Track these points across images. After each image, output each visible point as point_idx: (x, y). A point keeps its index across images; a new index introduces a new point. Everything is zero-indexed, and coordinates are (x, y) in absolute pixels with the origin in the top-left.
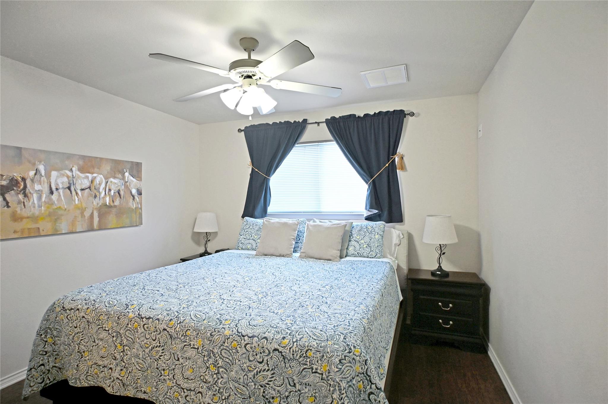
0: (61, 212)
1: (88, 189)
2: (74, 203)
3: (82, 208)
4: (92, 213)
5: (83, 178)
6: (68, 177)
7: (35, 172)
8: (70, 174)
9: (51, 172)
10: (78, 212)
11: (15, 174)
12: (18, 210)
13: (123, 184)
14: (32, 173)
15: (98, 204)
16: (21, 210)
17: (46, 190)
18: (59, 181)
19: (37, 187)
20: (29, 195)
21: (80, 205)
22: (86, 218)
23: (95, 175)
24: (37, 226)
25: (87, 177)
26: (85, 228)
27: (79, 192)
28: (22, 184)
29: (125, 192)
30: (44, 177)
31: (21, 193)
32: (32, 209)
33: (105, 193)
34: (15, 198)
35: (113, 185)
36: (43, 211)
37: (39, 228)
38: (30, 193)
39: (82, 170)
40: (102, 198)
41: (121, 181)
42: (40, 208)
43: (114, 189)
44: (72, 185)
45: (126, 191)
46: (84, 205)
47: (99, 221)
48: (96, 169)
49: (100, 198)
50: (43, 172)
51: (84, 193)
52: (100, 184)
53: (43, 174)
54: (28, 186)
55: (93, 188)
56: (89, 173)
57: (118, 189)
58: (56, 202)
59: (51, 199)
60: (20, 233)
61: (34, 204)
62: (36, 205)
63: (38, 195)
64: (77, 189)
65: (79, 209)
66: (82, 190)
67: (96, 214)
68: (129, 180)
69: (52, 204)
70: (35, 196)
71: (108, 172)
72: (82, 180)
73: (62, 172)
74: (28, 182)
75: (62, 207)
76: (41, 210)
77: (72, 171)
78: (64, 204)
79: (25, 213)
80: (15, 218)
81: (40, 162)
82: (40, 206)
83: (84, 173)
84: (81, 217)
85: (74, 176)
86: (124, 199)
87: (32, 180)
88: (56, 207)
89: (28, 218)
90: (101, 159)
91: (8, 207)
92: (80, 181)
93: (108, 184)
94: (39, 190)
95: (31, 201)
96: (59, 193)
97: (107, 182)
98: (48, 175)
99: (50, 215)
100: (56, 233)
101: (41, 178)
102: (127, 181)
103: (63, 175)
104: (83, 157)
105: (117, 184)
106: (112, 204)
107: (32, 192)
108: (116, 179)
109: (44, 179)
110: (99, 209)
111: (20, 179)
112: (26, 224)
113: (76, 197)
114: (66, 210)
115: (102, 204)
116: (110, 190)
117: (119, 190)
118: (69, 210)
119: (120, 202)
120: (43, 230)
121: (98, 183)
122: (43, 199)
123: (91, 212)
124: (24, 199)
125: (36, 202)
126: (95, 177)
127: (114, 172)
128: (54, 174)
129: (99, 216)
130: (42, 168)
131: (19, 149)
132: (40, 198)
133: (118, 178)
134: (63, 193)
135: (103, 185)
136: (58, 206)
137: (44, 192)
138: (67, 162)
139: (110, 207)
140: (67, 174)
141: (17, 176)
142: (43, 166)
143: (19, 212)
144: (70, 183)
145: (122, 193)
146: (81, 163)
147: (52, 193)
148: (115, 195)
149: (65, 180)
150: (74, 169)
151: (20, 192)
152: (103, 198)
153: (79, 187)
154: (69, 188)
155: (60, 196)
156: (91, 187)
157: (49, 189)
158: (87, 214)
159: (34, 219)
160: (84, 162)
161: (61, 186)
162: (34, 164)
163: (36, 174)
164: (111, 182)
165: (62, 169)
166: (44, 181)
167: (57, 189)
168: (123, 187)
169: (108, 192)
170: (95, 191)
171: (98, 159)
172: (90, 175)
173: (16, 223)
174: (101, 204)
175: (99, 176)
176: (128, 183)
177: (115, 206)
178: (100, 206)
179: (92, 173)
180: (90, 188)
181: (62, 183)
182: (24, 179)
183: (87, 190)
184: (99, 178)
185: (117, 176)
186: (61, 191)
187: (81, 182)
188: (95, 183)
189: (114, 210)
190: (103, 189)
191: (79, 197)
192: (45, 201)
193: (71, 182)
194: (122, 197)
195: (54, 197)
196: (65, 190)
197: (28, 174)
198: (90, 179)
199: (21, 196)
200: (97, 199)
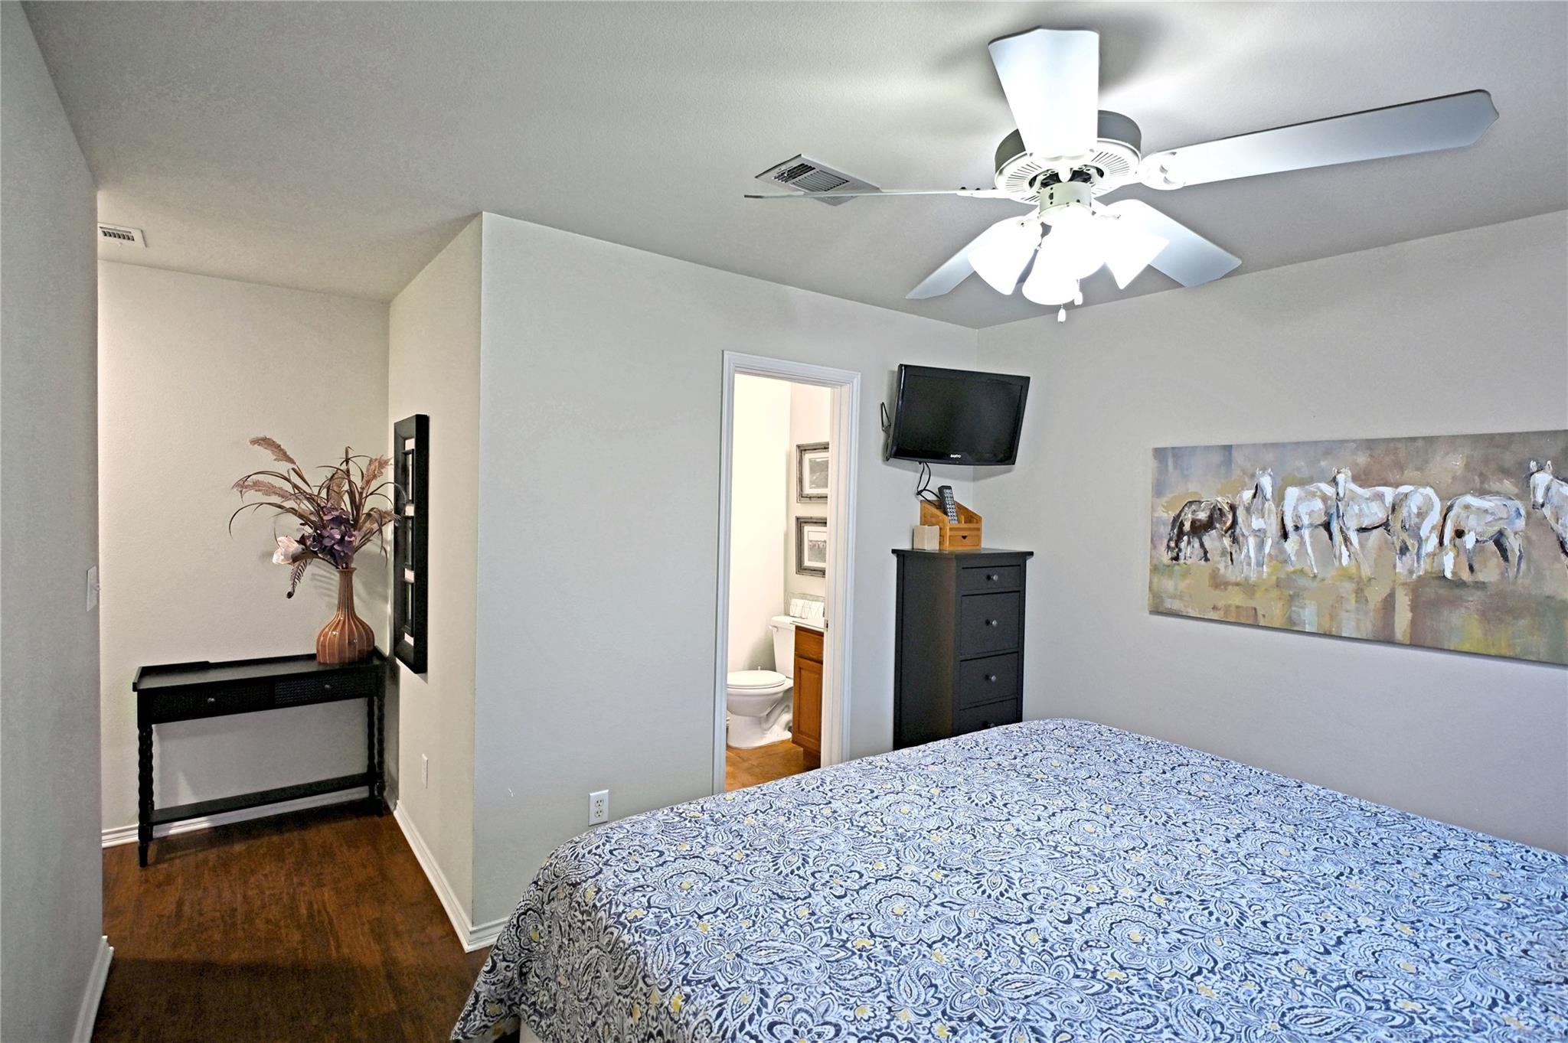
0: (1302, 582)
1: (1381, 529)
2: (1337, 564)
3: (1360, 577)
4: (1391, 596)
5: (1367, 499)
6: (1325, 498)
7: (1253, 491)
8: (1329, 490)
9: (1285, 489)
10: (1349, 587)
11: (1219, 499)
12: (1221, 566)
13: (1523, 512)
14: (1248, 494)
15: (1411, 572)
16: (1226, 567)
17: (1274, 529)
18: (1303, 510)
19: (1257, 523)
20: (1241, 538)
21: (1354, 570)
22: (1372, 605)
23: (1405, 489)
24: (1251, 604)
25: (1380, 497)
26: (1367, 629)
27: (1354, 537)
28: (1230, 517)
29: (1528, 539)
30: (1271, 502)
31: (1227, 535)
32: (1245, 567)
33: (1441, 543)
34: (1217, 544)
35: (1471, 517)
36: (1265, 575)
37: (1255, 609)
38: (1243, 535)
39: (1362, 478)
40: (1428, 555)
41: (1509, 503)
42: (1261, 569)
43: (1479, 529)
44: (1335, 516)
45: (1534, 537)
46: (1366, 571)
47: (1414, 623)
48: (1409, 473)
49: (1418, 555)
50: (1268, 491)
51: (1367, 539)
52: (1422, 515)
53: (1269, 495)
54: (1240, 520)
55: (1396, 526)
56: (1385, 485)
57: (1497, 528)
58: (1293, 558)
59: (1282, 551)
60: (1222, 612)
61: (1250, 557)
62: (1253, 561)
63: (1257, 539)
64: (1348, 529)
65: (1350, 578)
66: (1362, 530)
67: (1403, 601)
68: (1555, 500)
69: (1285, 561)
70: (1252, 541)
71: (1454, 478)
72: (1364, 506)
73: (1312, 488)
74: (1241, 513)
75: (1307, 569)
76: (1261, 573)
77: (1337, 484)
78: (1312, 563)
79: (1231, 574)
80: (1218, 582)
81: (1264, 469)
82: (1260, 564)
83: (1371, 487)
84: (1356, 602)
85: (1341, 495)
86: (1523, 566)
87: (1248, 509)
88: (1291, 569)
89: (1237, 584)
90: (1430, 440)
91: (1207, 560)
92: (1356, 508)
93: (1451, 514)
94: (1259, 530)
95: (1245, 551)
96: (1301, 537)
97: (1449, 509)
98: (1280, 498)
99: (1278, 585)
100: (1290, 627)
101: (1264, 504)
102: (1541, 501)
103: (1313, 495)
104: (1369, 444)
105: (1492, 514)
106: (1466, 575)
107: (1246, 533)
108: (1487, 497)
109: (1270, 505)
110: (1416, 588)
111: (1226, 508)
112: (1236, 598)
113: (1343, 548)
114: (1315, 577)
115: (1426, 572)
116: (1459, 534)
117: (1501, 533)
118: (1323, 580)
119: (1502, 574)
120: (1264, 616)
121: (1415, 511)
122: (1267, 549)
123: (1388, 591)
124: (1231, 546)
125: (1252, 554)
126: (1406, 495)
127: (1481, 475)
128: (1292, 493)
129: (1414, 608)
130: (1266, 482)
131: (1228, 449)
132: (1261, 545)
133: (1498, 493)
134: (1311, 536)
135: (1435, 517)
136: (1298, 567)
137: (1268, 534)
138: (1323, 464)
139: (1458, 584)
140: (1321, 491)
141: (1223, 502)
142: (1269, 478)
143: (1222, 570)
144: (1329, 515)
145: (1514, 544)
146: (1362, 459)
147: (1285, 536)
148: (1482, 550)
149: (1318, 505)
150: (1341, 478)
151: (1226, 532)
152: (1433, 555)
153: (1352, 524)
154: (1327, 526)
155: (1302, 543)
156: (1391, 523)
157: (1279, 527)
158: (1376, 595)
159: (1248, 588)
160: (1371, 456)
161: (1306, 520)
162: (1253, 476)
163: (1254, 496)
164: (1467, 507)
166: (1269, 510)
167: (1297, 528)
168: (1521, 524)
169: (1452, 540)
170: (1404, 536)
171: (1420, 444)
172: (1389, 493)
173: (1218, 592)
174: (1421, 573)
175: (1421, 490)
176: (1547, 511)
177: (1481, 586)
178: (1419, 577)
179: (1397, 485)
180: (1386, 525)
181: (1311, 514)
182: (1233, 508)
183: (1375, 531)
184: (1420, 497)
185: (1494, 486)
186: (1306, 533)
187: (1361, 510)
188: (1404, 512)
189: (1475, 598)
190: (1433, 528)
191: (1353, 550)
192: (1270, 554)
193: (1334, 510)
194: (1514, 557)
195: (1290, 546)
196: (1317, 530)
197: (1241, 497)
198: (1389, 500)
199: (1227, 541)
200: (1407, 558)
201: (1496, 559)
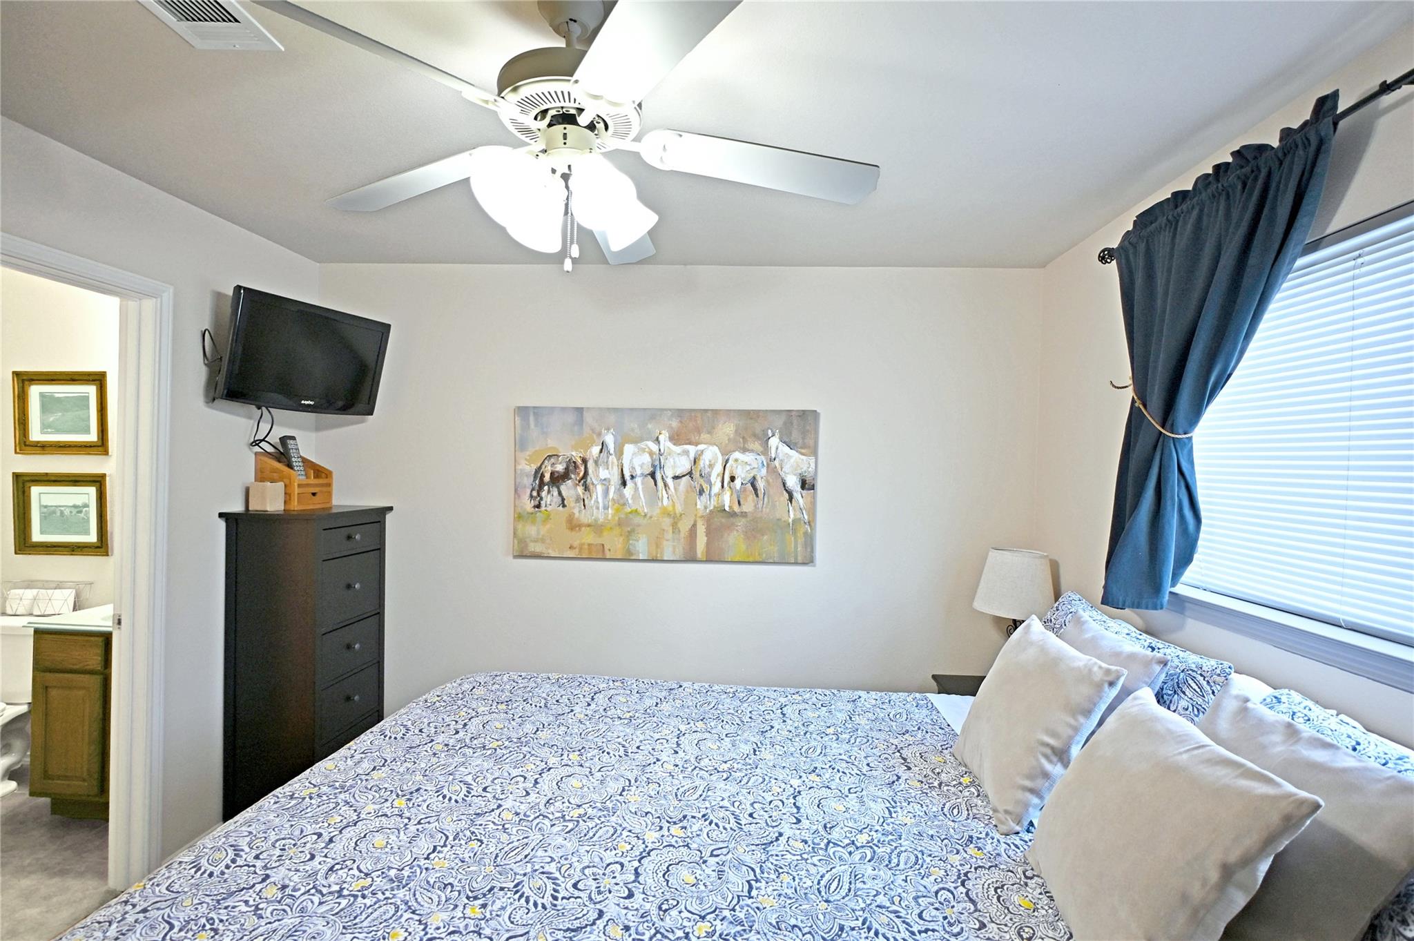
0: (637, 520)
1: (688, 476)
2: (660, 504)
3: (675, 514)
4: (694, 525)
5: (679, 454)
6: (651, 454)
7: (600, 447)
8: (654, 447)
9: (624, 446)
10: (667, 521)
11: (574, 453)
12: (576, 511)
13: (765, 464)
14: (595, 450)
15: (706, 508)
16: (580, 512)
17: (616, 479)
18: (637, 462)
19: (603, 473)
20: (591, 487)
21: (671, 508)
22: (682, 535)
23: (701, 447)
24: (599, 541)
25: (686, 453)
26: (679, 554)
27: (670, 482)
28: (582, 468)
29: (767, 481)
30: (613, 456)
31: (581, 484)
32: (595, 511)
33: (723, 486)
34: (572, 492)
35: (739, 467)
36: (610, 516)
37: (603, 545)
38: (593, 484)
39: (676, 439)
40: (715, 495)
41: (758, 457)
42: (606, 511)
43: (743, 476)
44: (658, 468)
45: (771, 480)
46: (679, 509)
47: (708, 544)
48: (704, 436)
49: (710, 495)
50: (611, 447)
51: (679, 485)
52: (711, 466)
53: (612, 451)
54: (590, 471)
55: (696, 474)
56: (690, 444)
57: (752, 475)
58: (630, 501)
59: (622, 496)
60: (577, 550)
61: (598, 502)
62: (601, 505)
63: (604, 487)
64: (667, 477)
65: (669, 515)
66: (676, 478)
67: (701, 530)
68: (781, 456)
69: (624, 504)
70: (600, 488)
71: (729, 440)
72: (677, 459)
73: (642, 445)
74: (591, 465)
75: (640, 510)
76: (607, 515)
77: (659, 443)
78: (643, 505)
79: (584, 517)
80: (573, 525)
81: (608, 429)
82: (606, 508)
83: (680, 445)
84: (673, 532)
85: (662, 451)
86: (766, 499)
87: (596, 462)
88: (629, 510)
89: (589, 526)
90: (715, 412)
91: (564, 506)
92: (671, 460)
93: (728, 465)
94: (605, 480)
95: (594, 497)
96: (636, 484)
97: (727, 461)
98: (619, 453)
99: (620, 524)
100: (628, 558)
101: (608, 457)
102: (773, 456)
103: (643, 450)
104: (680, 413)
105: (750, 465)
106: (736, 508)
107: (595, 482)
108: (747, 453)
109: (613, 459)
110: (709, 518)
111: (579, 461)
112: (588, 537)
113: (664, 492)
114: (646, 515)
115: (715, 507)
116: (733, 479)
117: (754, 478)
118: (651, 517)
119: (755, 506)
120: (610, 550)
121: (707, 463)
122: (611, 495)
123: (692, 523)
124: (584, 494)
125: (600, 500)
126: (702, 452)
127: (743, 438)
128: (629, 449)
129: (708, 533)
130: (610, 440)
131: (580, 411)
132: (606, 492)
133: (752, 451)
134: (642, 484)
135: (718, 468)
136: (634, 508)
137: (612, 483)
138: (650, 426)
139: (733, 514)
140: (649, 448)
141: (576, 456)
142: (612, 436)
143: (577, 515)
144: (654, 466)
145: (761, 485)
146: (675, 424)
147: (624, 483)
148: (745, 490)
149: (646, 459)
150: (661, 438)
151: (579, 482)
152: (718, 495)
153: (669, 473)
154: (653, 475)
155: (636, 489)
156: (693, 472)
157: (620, 476)
158: (684, 527)
159: (597, 528)
160: (681, 422)
161: (638, 472)
162: (599, 434)
163: (601, 451)
164: (736, 460)
165: (641, 440)
166: (613, 463)
167: (632, 477)
168: (764, 471)
169: (729, 483)
170: (702, 481)
171: (709, 414)
172: (692, 450)
173: (573, 533)
174: (712, 508)
175: (711, 448)
176: (777, 463)
177: (744, 515)
178: (711, 511)
179: (697, 444)
180: (690, 474)
181: (642, 466)
182: (585, 461)
183: (684, 478)
184: (711, 454)
185: (751, 446)
186: (639, 480)
187: (674, 462)
188: (701, 463)
189: (741, 522)
190: (718, 475)
191: (670, 493)
192: (613, 499)
193: (657, 463)
194: (761, 496)
195: (628, 491)
196: (646, 479)
197: (591, 452)
198: (692, 456)
199: (580, 489)
200: (705, 497)
201: (752, 496)
